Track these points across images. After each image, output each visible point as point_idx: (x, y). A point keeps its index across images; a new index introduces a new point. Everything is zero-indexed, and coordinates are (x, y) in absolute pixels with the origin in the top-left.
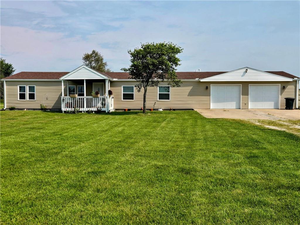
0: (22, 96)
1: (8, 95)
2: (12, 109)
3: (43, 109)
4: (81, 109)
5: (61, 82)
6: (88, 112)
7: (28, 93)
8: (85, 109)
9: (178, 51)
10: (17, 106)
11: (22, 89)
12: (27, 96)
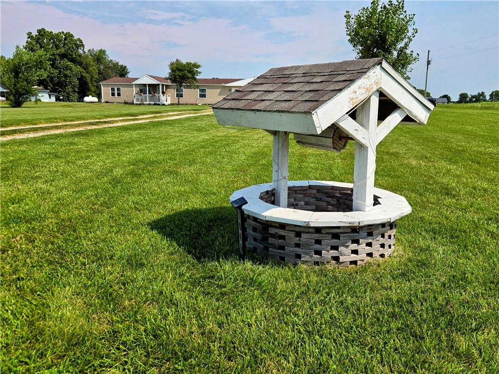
0: (113, 94)
1: (104, 93)
2: (106, 102)
3: (126, 103)
4: (145, 103)
5: (133, 85)
6: (149, 104)
7: (116, 92)
8: (148, 103)
9: (198, 67)
10: (109, 101)
11: (113, 89)
12: (116, 94)
